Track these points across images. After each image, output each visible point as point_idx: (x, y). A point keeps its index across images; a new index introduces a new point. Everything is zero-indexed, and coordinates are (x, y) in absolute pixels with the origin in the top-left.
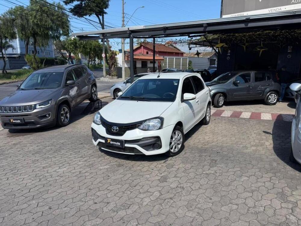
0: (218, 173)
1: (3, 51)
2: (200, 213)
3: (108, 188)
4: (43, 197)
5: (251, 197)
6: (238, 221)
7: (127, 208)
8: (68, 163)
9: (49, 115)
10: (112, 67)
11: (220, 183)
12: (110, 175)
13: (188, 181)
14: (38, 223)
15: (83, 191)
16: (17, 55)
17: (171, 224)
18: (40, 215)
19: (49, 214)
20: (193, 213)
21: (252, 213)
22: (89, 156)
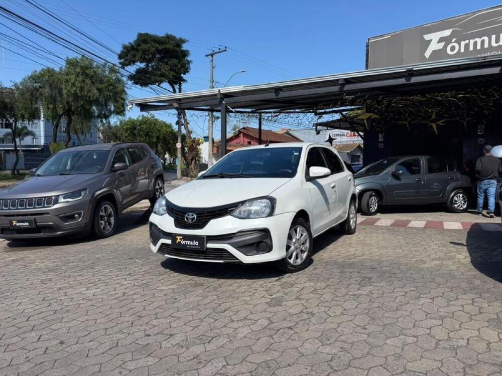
0: (375, 294)
1: (17, 140)
2: (345, 348)
3: (173, 315)
4: (50, 327)
5: (441, 325)
6: (420, 360)
7: (207, 341)
8: (105, 282)
9: (80, 214)
10: (191, 163)
11: (379, 307)
12: (177, 297)
13: (320, 305)
14: (36, 364)
15: (127, 318)
16: (39, 147)
17: (291, 364)
18: (42, 353)
19: (59, 351)
20: (332, 348)
21: (445, 348)
22: (143, 273)
